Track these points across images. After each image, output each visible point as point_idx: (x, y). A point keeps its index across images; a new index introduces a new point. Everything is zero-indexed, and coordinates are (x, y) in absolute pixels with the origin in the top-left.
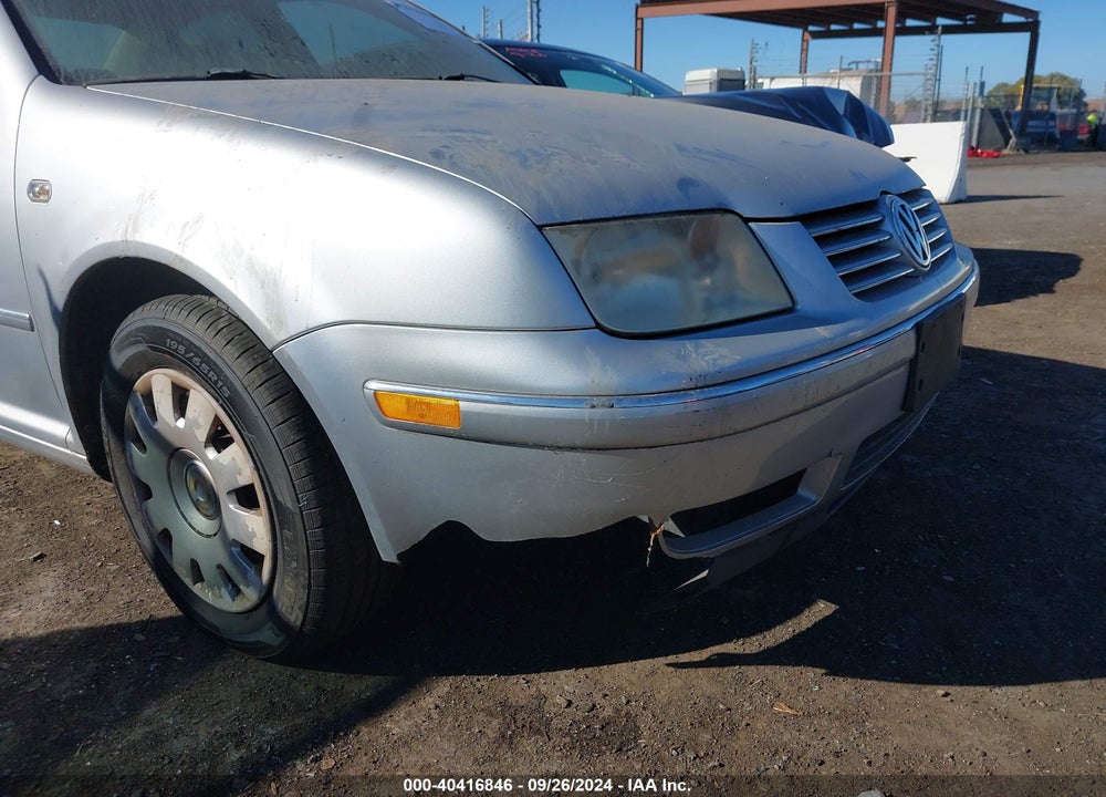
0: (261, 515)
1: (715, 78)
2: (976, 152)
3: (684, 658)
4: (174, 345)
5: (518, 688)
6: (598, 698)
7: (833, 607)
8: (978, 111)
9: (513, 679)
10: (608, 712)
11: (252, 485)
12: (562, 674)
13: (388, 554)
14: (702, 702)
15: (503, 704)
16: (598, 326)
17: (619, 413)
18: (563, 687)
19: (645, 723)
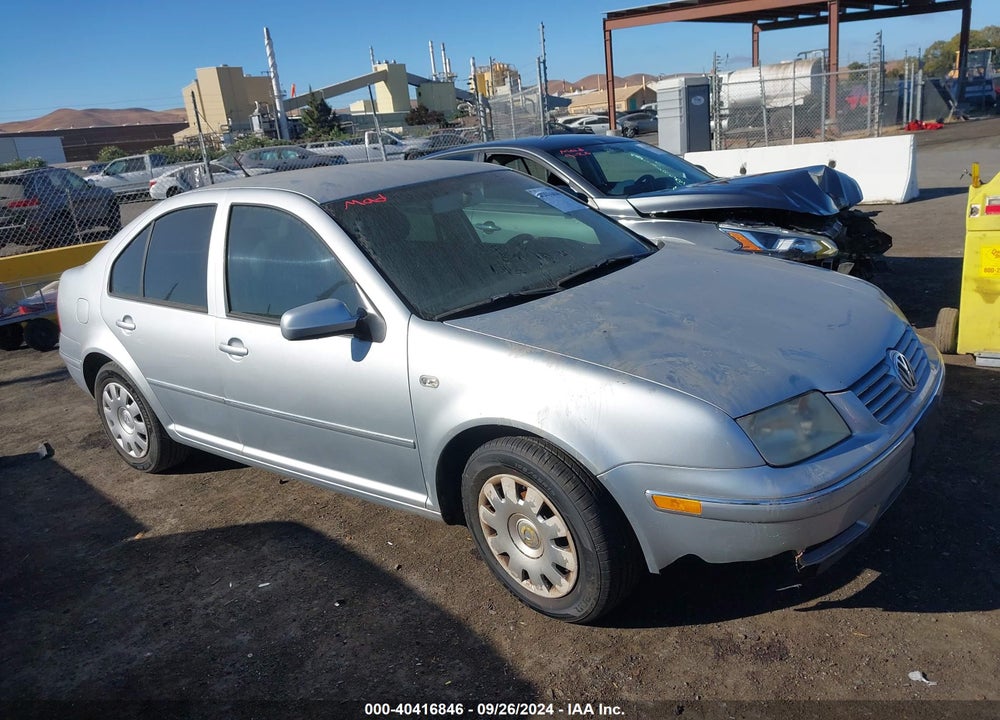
0: (570, 551)
1: (684, 86)
2: (921, 125)
3: (799, 607)
4: (520, 467)
5: (715, 629)
6: (760, 633)
7: (878, 574)
8: (920, 88)
9: (710, 625)
10: (768, 640)
11: (565, 538)
12: (736, 621)
13: (653, 568)
14: (817, 634)
15: (711, 638)
16: (767, 464)
17: (783, 507)
18: (739, 628)
19: (789, 645)
